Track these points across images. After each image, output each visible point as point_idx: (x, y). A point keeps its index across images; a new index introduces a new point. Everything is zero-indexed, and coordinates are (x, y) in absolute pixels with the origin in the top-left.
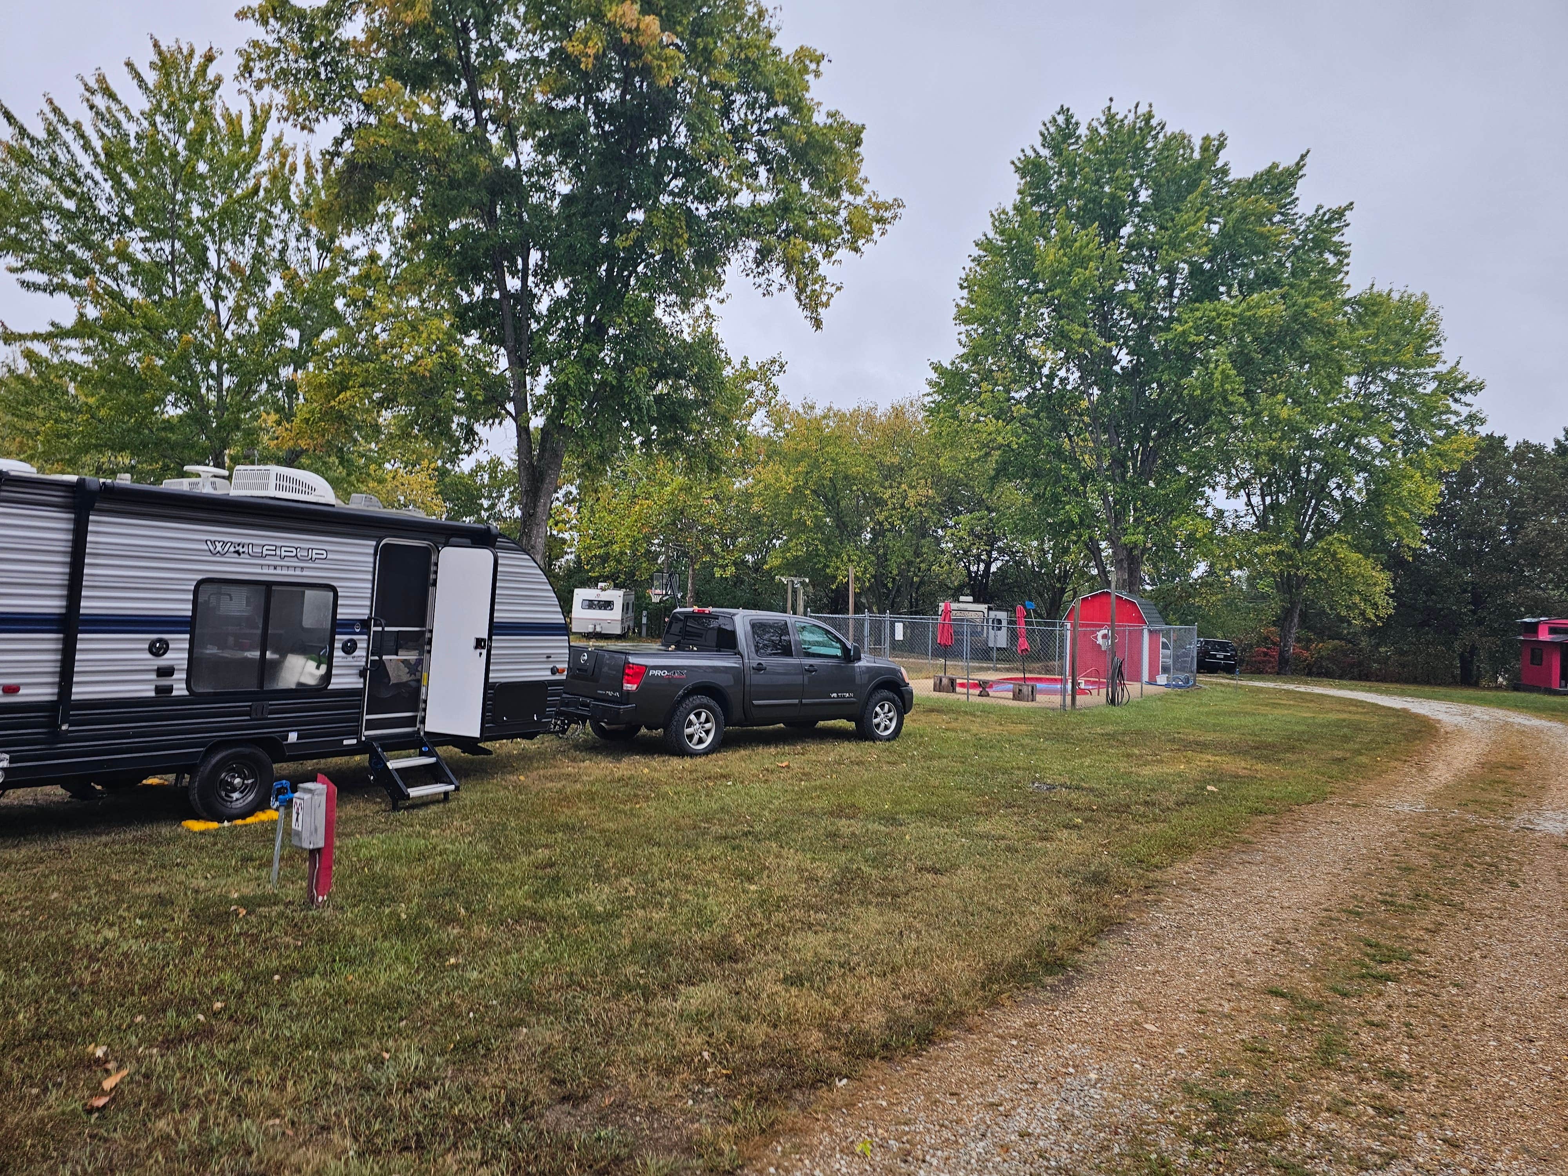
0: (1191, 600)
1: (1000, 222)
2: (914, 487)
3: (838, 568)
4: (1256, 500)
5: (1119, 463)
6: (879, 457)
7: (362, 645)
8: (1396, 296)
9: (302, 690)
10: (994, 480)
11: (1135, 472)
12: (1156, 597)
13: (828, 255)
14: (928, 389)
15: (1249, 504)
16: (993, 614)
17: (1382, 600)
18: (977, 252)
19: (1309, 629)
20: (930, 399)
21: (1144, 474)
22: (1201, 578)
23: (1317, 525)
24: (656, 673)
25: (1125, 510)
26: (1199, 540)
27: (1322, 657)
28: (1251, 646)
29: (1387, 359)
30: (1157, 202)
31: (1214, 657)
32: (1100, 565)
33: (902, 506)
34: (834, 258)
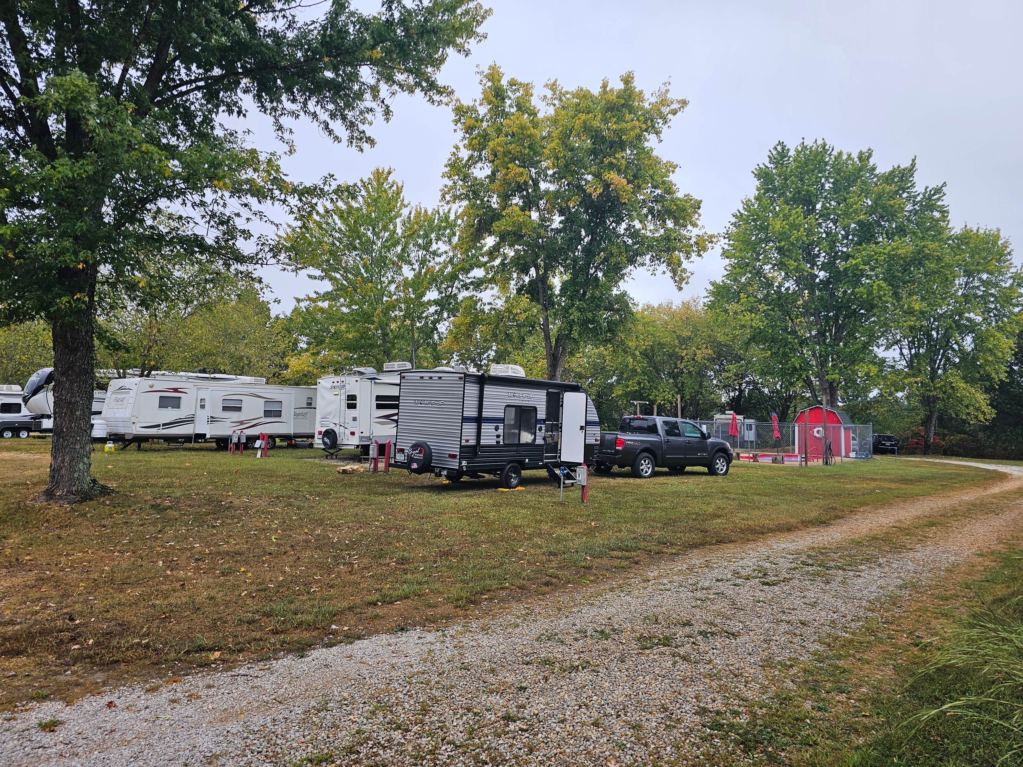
0: (868, 411)
1: (747, 205)
2: (700, 349)
3: (656, 396)
4: (906, 352)
5: (821, 334)
6: (678, 333)
7: (544, 428)
8: (981, 231)
9: (527, 445)
10: (748, 343)
11: (831, 338)
12: (847, 409)
13: (688, 258)
14: (706, 294)
15: (902, 354)
16: (746, 421)
17: (987, 409)
18: (734, 220)
19: (945, 428)
20: (708, 299)
21: (836, 339)
22: (874, 397)
23: (944, 365)
24: (629, 442)
25: (826, 361)
26: (872, 377)
27: (953, 445)
28: (908, 439)
29: (980, 268)
30: (836, 189)
31: (884, 444)
32: (813, 391)
33: (693, 359)
34: (690, 260)
